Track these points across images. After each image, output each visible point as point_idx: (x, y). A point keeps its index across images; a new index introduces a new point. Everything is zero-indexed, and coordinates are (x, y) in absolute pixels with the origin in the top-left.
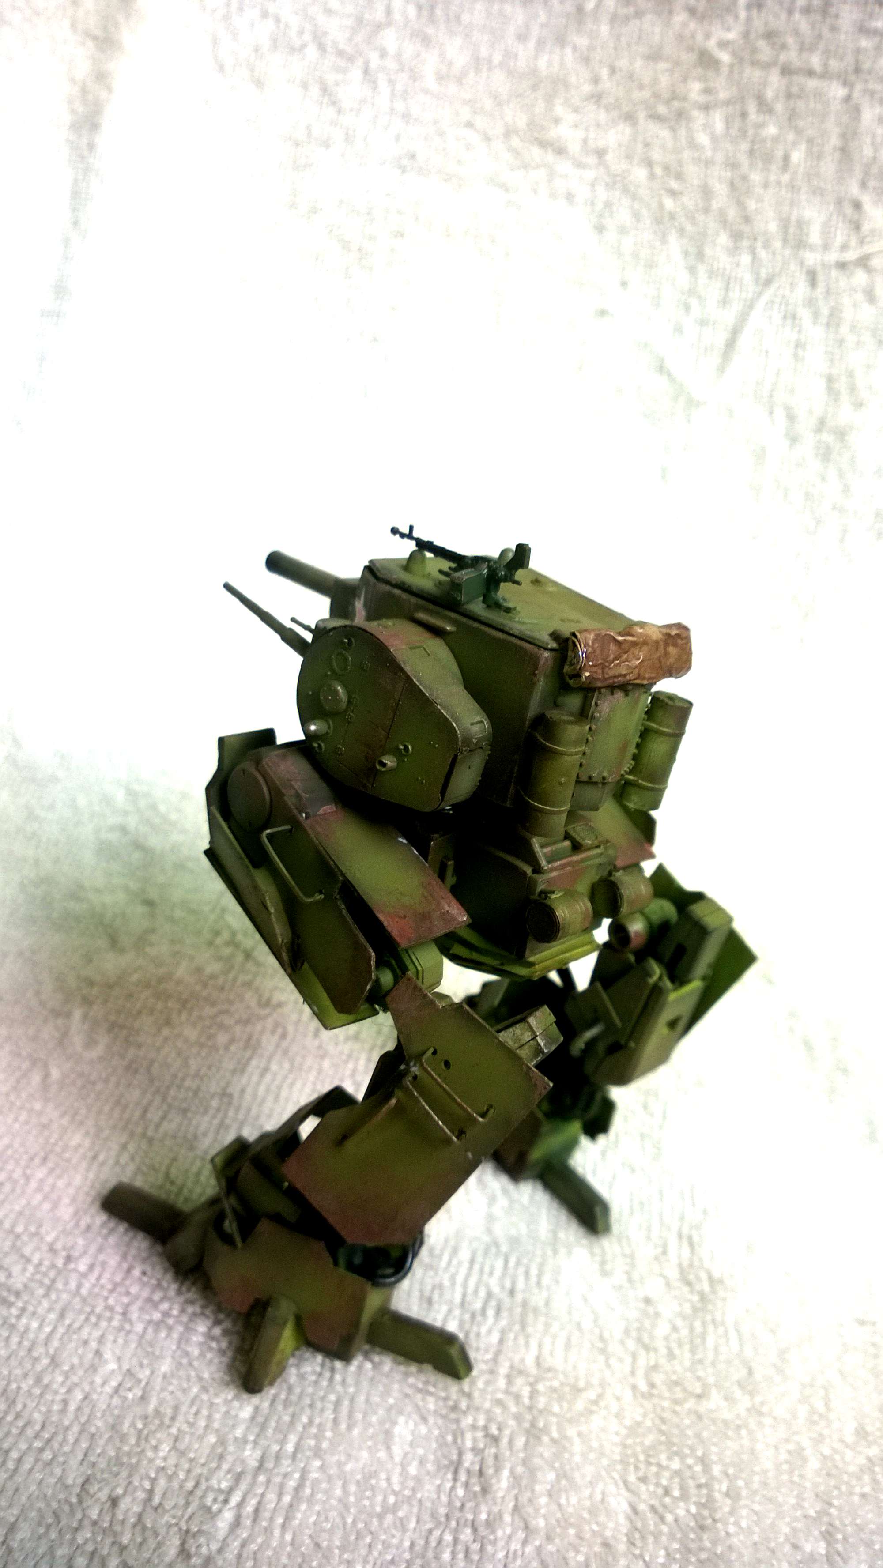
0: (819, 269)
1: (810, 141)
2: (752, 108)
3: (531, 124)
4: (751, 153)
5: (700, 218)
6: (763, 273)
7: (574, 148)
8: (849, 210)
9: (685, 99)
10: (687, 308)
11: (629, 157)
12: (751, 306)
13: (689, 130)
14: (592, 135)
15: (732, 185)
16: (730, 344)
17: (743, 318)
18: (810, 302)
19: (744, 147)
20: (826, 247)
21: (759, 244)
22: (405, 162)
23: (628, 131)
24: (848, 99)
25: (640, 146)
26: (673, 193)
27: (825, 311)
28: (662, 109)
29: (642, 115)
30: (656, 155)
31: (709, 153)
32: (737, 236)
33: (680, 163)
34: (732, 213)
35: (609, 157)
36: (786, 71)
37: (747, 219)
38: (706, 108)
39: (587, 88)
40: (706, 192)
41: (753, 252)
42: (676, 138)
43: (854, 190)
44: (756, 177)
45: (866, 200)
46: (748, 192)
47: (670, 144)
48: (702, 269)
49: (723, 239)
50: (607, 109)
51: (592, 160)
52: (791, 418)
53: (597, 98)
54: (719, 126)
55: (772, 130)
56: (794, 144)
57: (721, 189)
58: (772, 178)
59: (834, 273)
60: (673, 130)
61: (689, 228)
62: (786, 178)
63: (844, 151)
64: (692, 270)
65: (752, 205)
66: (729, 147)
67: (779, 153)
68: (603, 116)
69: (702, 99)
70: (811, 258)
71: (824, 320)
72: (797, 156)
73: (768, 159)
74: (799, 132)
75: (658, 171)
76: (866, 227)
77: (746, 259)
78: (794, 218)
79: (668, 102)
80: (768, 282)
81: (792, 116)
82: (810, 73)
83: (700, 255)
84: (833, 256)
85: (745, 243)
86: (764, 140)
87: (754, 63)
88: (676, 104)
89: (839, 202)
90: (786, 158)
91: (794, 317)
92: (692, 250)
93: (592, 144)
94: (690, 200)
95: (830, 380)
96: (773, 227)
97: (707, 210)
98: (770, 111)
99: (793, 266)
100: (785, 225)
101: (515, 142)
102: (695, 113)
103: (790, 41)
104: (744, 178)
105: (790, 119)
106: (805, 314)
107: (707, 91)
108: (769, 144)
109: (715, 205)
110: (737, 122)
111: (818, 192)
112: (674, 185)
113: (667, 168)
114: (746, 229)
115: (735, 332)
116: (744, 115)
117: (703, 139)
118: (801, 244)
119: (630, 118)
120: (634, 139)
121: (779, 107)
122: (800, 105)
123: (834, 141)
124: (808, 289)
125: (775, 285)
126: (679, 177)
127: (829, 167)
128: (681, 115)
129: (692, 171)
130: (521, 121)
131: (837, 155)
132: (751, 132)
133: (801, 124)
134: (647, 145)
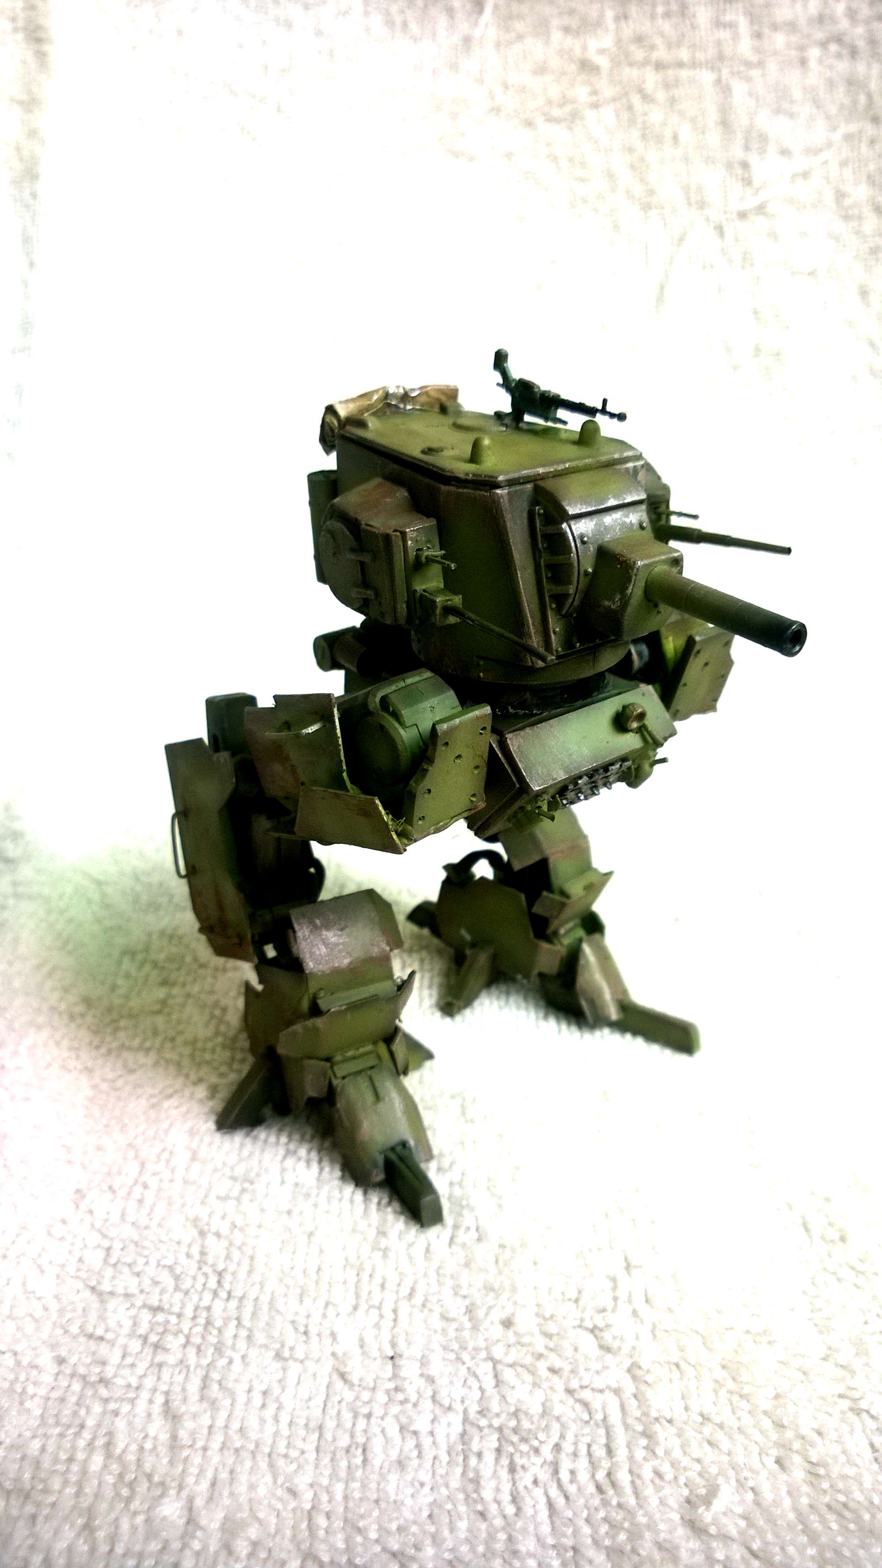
0: (724, 221)
1: (693, 120)
2: (636, 100)
4: (644, 136)
5: (609, 196)
6: (676, 234)
7: (484, 154)
8: (739, 170)
9: (575, 102)
10: (615, 273)
11: (536, 156)
12: (671, 262)
13: (585, 126)
14: (498, 143)
15: (633, 167)
16: (661, 296)
17: (667, 274)
18: (723, 251)
19: (636, 133)
20: (726, 202)
21: (667, 211)
23: (530, 134)
24: (719, 81)
25: (543, 146)
26: (581, 180)
27: (738, 255)
28: (556, 112)
29: (539, 120)
30: (560, 152)
31: (606, 143)
32: (647, 207)
33: (582, 155)
34: (638, 190)
35: (518, 158)
36: (659, 66)
37: (651, 192)
38: (595, 106)
39: (485, 104)
40: (611, 176)
41: (663, 218)
42: (574, 135)
43: (740, 153)
44: (652, 156)
45: (752, 159)
46: (648, 170)
47: (570, 141)
48: (620, 239)
49: (635, 211)
50: (508, 119)
51: (504, 162)
52: (729, 350)
53: (496, 111)
54: (611, 120)
55: (657, 116)
56: (680, 124)
57: (623, 171)
58: (667, 155)
59: (738, 222)
60: (570, 128)
61: (602, 207)
62: (679, 153)
63: (725, 124)
64: (612, 242)
65: (653, 180)
66: (622, 134)
67: (669, 134)
68: (505, 125)
69: (591, 99)
70: (716, 215)
71: (738, 263)
72: (686, 133)
73: (659, 139)
74: (681, 113)
75: (564, 164)
76: (757, 181)
77: (657, 225)
78: (693, 185)
79: (561, 106)
80: (683, 239)
81: (673, 101)
82: (680, 65)
83: (617, 228)
84: (734, 209)
85: (655, 212)
86: (652, 125)
87: (630, 65)
88: (568, 108)
89: (729, 165)
90: (675, 138)
91: (712, 266)
92: (609, 225)
93: (500, 150)
94: (598, 184)
95: (756, 312)
96: (677, 195)
97: (614, 190)
98: (653, 101)
99: (701, 224)
100: (686, 190)
102: (587, 112)
103: (658, 41)
104: (643, 159)
105: (671, 105)
106: (721, 262)
107: (595, 92)
108: (658, 128)
109: (621, 184)
110: (626, 114)
111: (710, 160)
112: (580, 172)
113: (571, 161)
114: (654, 201)
115: (662, 289)
116: (630, 108)
117: (599, 132)
118: (702, 205)
119: (530, 124)
120: (537, 141)
121: (660, 97)
122: (676, 92)
123: (714, 116)
124: (719, 241)
125: (688, 242)
126: (583, 166)
127: (714, 137)
128: (575, 116)
129: (594, 160)
131: (719, 128)
132: (640, 120)
133: (682, 107)
134: (548, 144)
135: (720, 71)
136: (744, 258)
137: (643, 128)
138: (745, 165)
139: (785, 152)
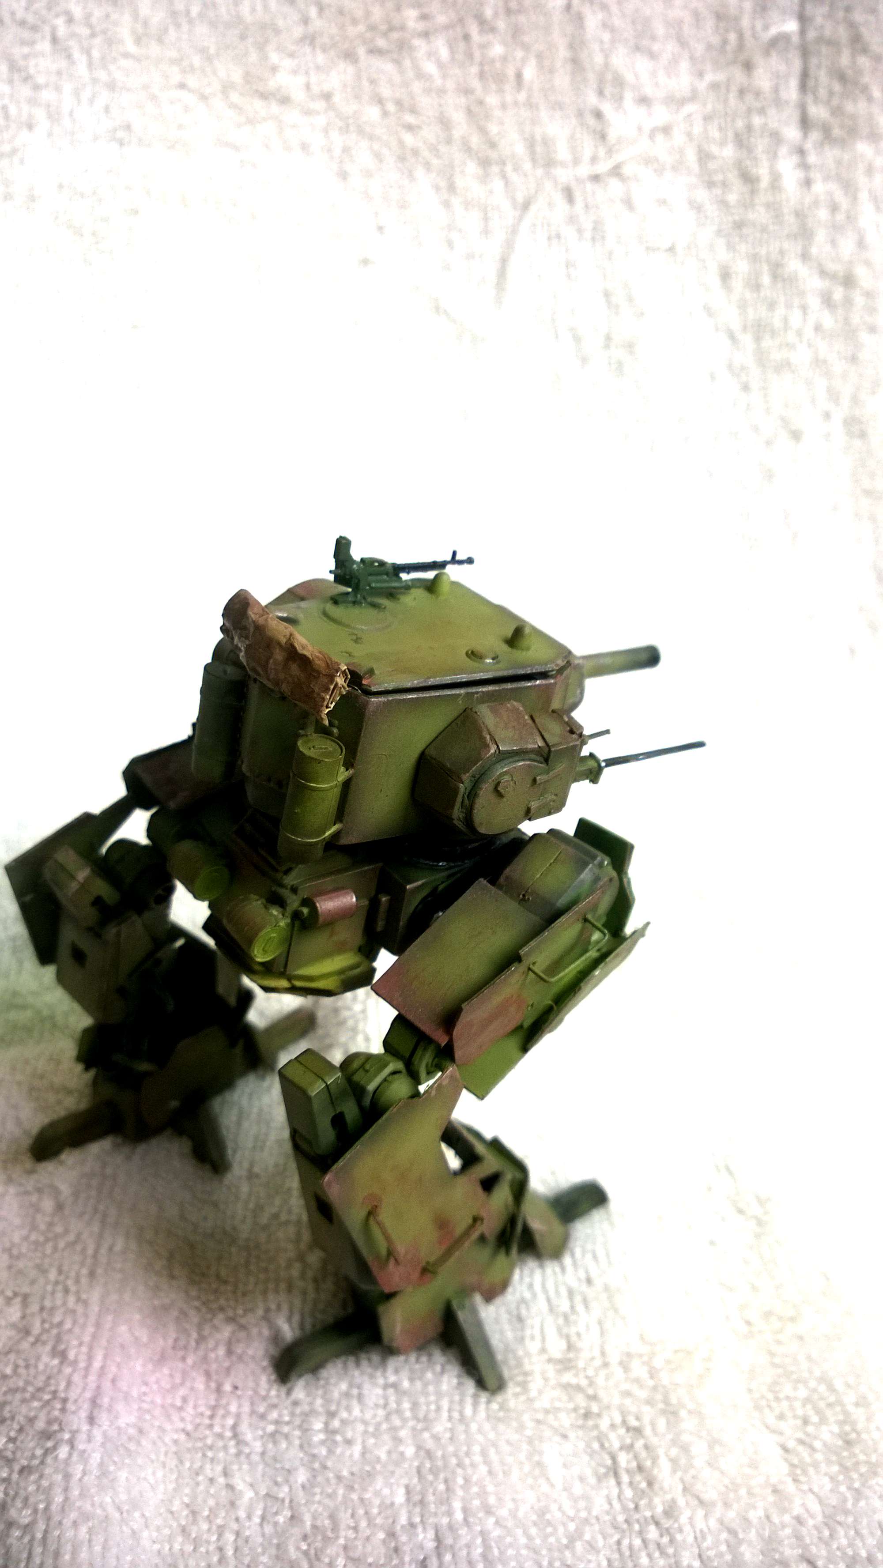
0: (573, 184)
1: (539, 57)
2: (474, 30)
3: (248, 77)
4: (482, 76)
5: (443, 149)
6: (520, 199)
7: (298, 95)
8: (591, 121)
9: (403, 28)
10: (450, 244)
11: (357, 97)
12: (514, 231)
13: (413, 60)
14: (314, 79)
15: (469, 111)
16: (502, 273)
17: (509, 245)
18: (572, 219)
19: (474, 70)
20: (576, 161)
21: (509, 168)
22: (120, 134)
23: (351, 70)
25: (365, 83)
26: (410, 128)
27: (588, 225)
28: (381, 43)
29: (361, 51)
30: (386, 92)
31: (439, 82)
32: (485, 163)
33: (412, 96)
34: (475, 140)
35: (337, 99)
37: (493, 145)
38: (426, 35)
39: (298, 31)
40: (445, 123)
41: (504, 176)
42: (402, 72)
43: (592, 99)
44: (492, 100)
45: (607, 108)
46: (487, 117)
47: (397, 79)
48: (456, 201)
49: (472, 168)
50: (324, 50)
51: (320, 105)
52: (577, 339)
53: (310, 39)
54: (444, 53)
55: (497, 50)
56: (524, 60)
57: (458, 117)
58: (509, 98)
59: (589, 186)
60: (397, 62)
61: (435, 162)
62: (522, 97)
63: (575, 61)
64: (447, 204)
65: (493, 129)
66: (457, 71)
67: (511, 72)
68: (321, 58)
69: (420, 26)
70: (564, 175)
71: (588, 234)
72: (530, 73)
73: (500, 79)
74: (526, 48)
75: (391, 107)
76: (612, 136)
77: (498, 184)
78: (538, 138)
79: (385, 34)
80: (526, 206)
81: (516, 32)
83: (452, 188)
84: (584, 170)
85: (495, 169)
86: (493, 61)
88: (395, 35)
89: (580, 114)
90: (519, 76)
91: (558, 236)
92: (443, 184)
93: (316, 89)
94: (430, 133)
95: (607, 294)
96: (520, 149)
97: (449, 141)
98: (493, 30)
99: (548, 185)
100: (531, 144)
101: (235, 97)
102: (416, 42)
104: (481, 103)
105: (514, 36)
106: (569, 232)
107: (424, 17)
108: (498, 65)
109: (457, 134)
110: (462, 45)
111: (558, 106)
112: (409, 119)
113: (399, 103)
114: (493, 155)
115: (504, 261)
116: (467, 37)
117: (430, 68)
118: (550, 163)
119: (350, 56)
120: (358, 77)
121: (501, 24)
122: (522, 19)
123: (563, 53)
124: (567, 207)
125: (533, 208)
126: (413, 111)
127: (562, 80)
128: (401, 45)
129: (426, 102)
130: (237, 76)
131: (569, 67)
132: (477, 54)
133: (526, 39)
134: (372, 82)
136: (594, 229)
137: (481, 64)
138: (598, 115)
139: (644, 100)
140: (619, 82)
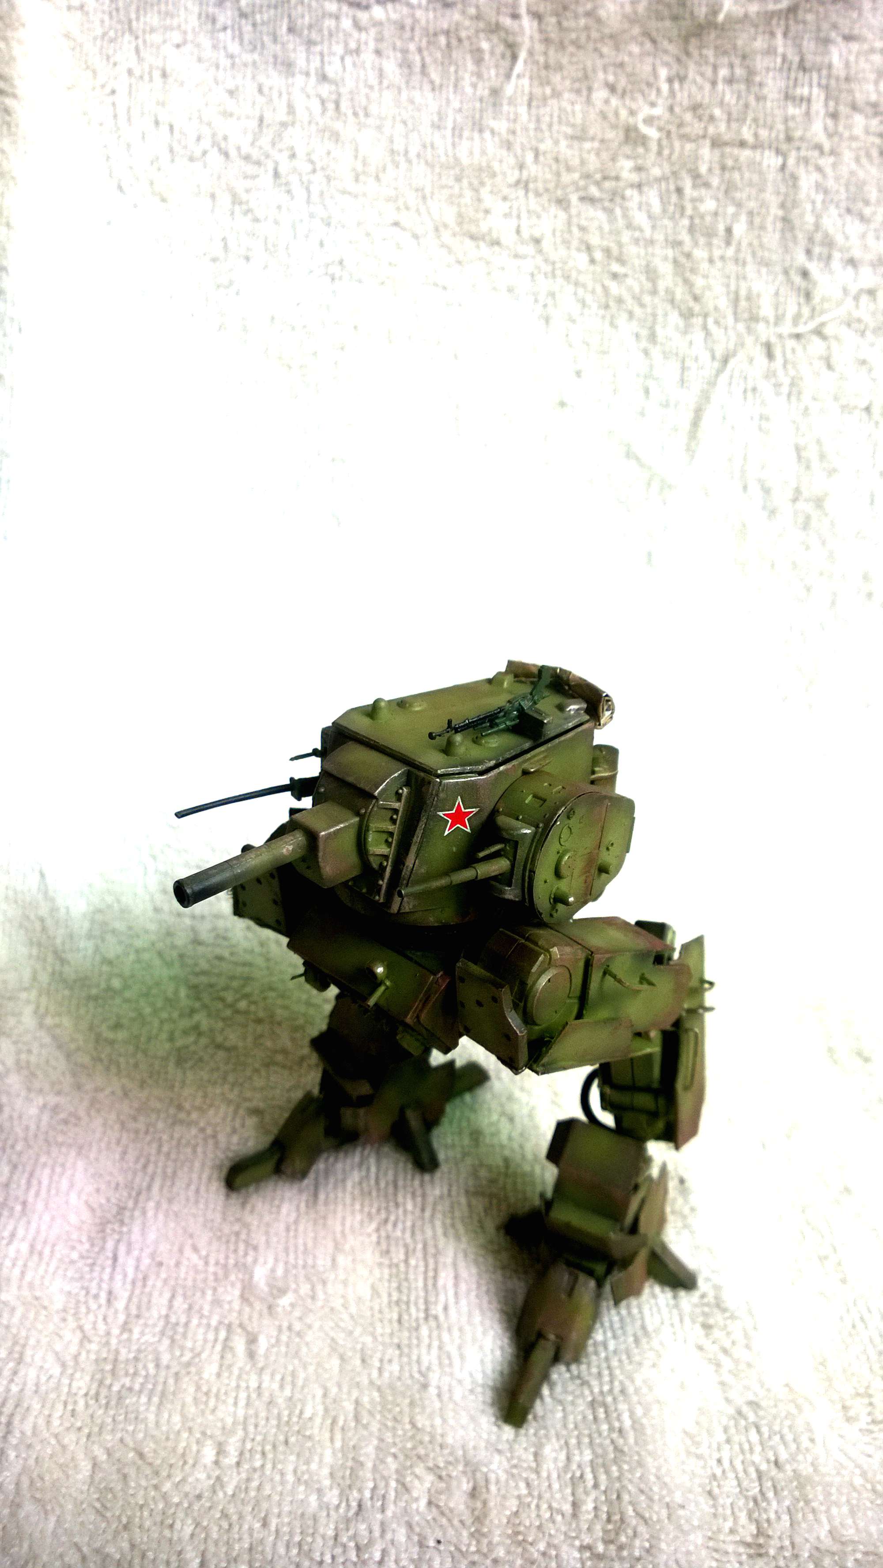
0: (773, 340)
1: (751, 214)
2: (687, 184)
3: (461, 218)
4: (691, 229)
5: (647, 299)
6: (720, 353)
7: (508, 237)
8: (797, 279)
9: (617, 178)
10: (647, 391)
11: (567, 243)
12: (712, 384)
13: (625, 210)
14: (525, 223)
15: (676, 263)
16: (695, 423)
17: (706, 396)
18: (770, 375)
19: (685, 223)
20: (779, 319)
21: (710, 321)
23: (562, 215)
24: (783, 167)
25: (575, 230)
28: (594, 191)
29: (574, 198)
30: (595, 240)
31: (648, 233)
32: (687, 315)
33: (620, 245)
34: (680, 292)
35: (546, 245)
36: (717, 143)
37: (697, 298)
38: (639, 186)
39: (515, 175)
40: (651, 274)
41: (705, 327)
42: (612, 219)
43: (801, 258)
44: (700, 254)
45: (814, 267)
46: (693, 271)
47: (606, 228)
48: (656, 351)
49: (674, 318)
50: (538, 194)
51: (530, 249)
52: (767, 491)
53: (524, 184)
54: (657, 207)
55: (709, 205)
56: (736, 216)
57: (666, 269)
58: (717, 253)
59: (791, 343)
60: (610, 212)
61: (638, 311)
62: (730, 252)
64: (646, 352)
65: (699, 282)
66: (666, 222)
67: (721, 228)
68: (533, 202)
69: (635, 177)
70: (764, 332)
71: (785, 389)
72: (740, 229)
73: (710, 234)
74: (738, 204)
75: (598, 255)
76: (817, 295)
77: (698, 335)
78: (743, 293)
79: (598, 184)
80: (725, 361)
81: (729, 188)
82: (742, 144)
83: (653, 337)
84: (787, 328)
85: (698, 321)
86: (702, 217)
87: (685, 138)
88: (609, 185)
89: (787, 272)
90: (729, 231)
91: (754, 390)
92: (644, 333)
93: (526, 234)
94: (636, 282)
95: (798, 449)
96: (724, 303)
97: (654, 292)
98: (707, 185)
99: (749, 340)
100: (735, 299)
102: (628, 192)
103: (717, 112)
104: (688, 256)
105: (726, 192)
106: (766, 388)
107: (639, 169)
108: (708, 219)
109: (662, 285)
110: (674, 198)
111: (765, 263)
112: (616, 267)
114: (697, 308)
115: (698, 413)
116: (679, 191)
117: (640, 218)
118: (752, 319)
119: (562, 203)
120: (569, 224)
121: (715, 181)
122: (736, 177)
123: (776, 211)
124: (764, 360)
125: (732, 363)
126: (621, 261)
127: (772, 238)
128: (614, 195)
129: (632, 251)
130: (449, 215)
131: (779, 225)
132: (689, 212)
133: (738, 195)
134: (582, 229)
135: (785, 156)
136: (792, 384)
137: (691, 218)
139: (852, 262)
140: (829, 243)
